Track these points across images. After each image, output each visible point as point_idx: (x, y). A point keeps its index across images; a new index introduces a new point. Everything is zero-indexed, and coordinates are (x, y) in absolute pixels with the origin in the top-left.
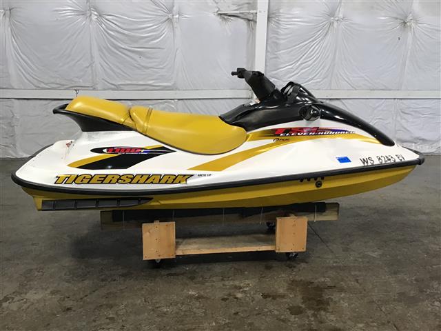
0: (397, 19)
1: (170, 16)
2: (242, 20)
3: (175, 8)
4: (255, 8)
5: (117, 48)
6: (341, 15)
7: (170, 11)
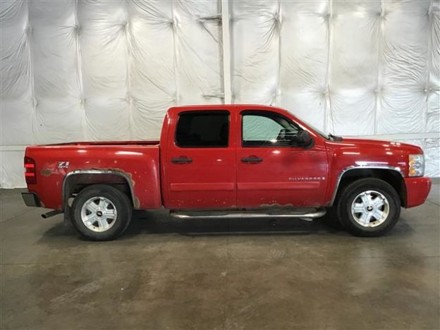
0: (317, 92)
1: (175, 98)
2: (217, 99)
4: (223, 92)
7: (175, 95)
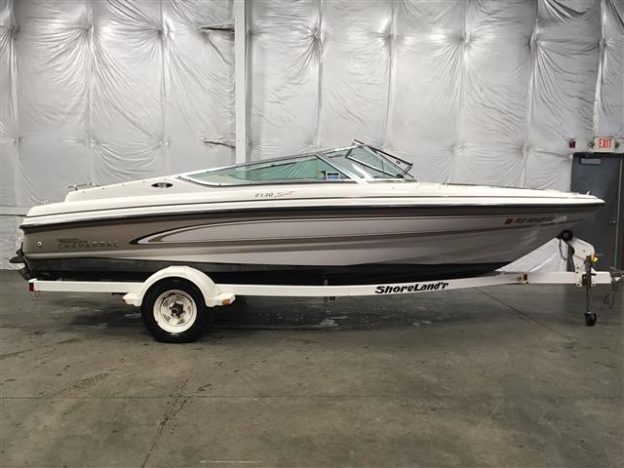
1: (161, 143)
2: (226, 148)
3: (165, 138)
4: (234, 138)
5: (112, 171)
6: (318, 143)
7: (161, 139)
